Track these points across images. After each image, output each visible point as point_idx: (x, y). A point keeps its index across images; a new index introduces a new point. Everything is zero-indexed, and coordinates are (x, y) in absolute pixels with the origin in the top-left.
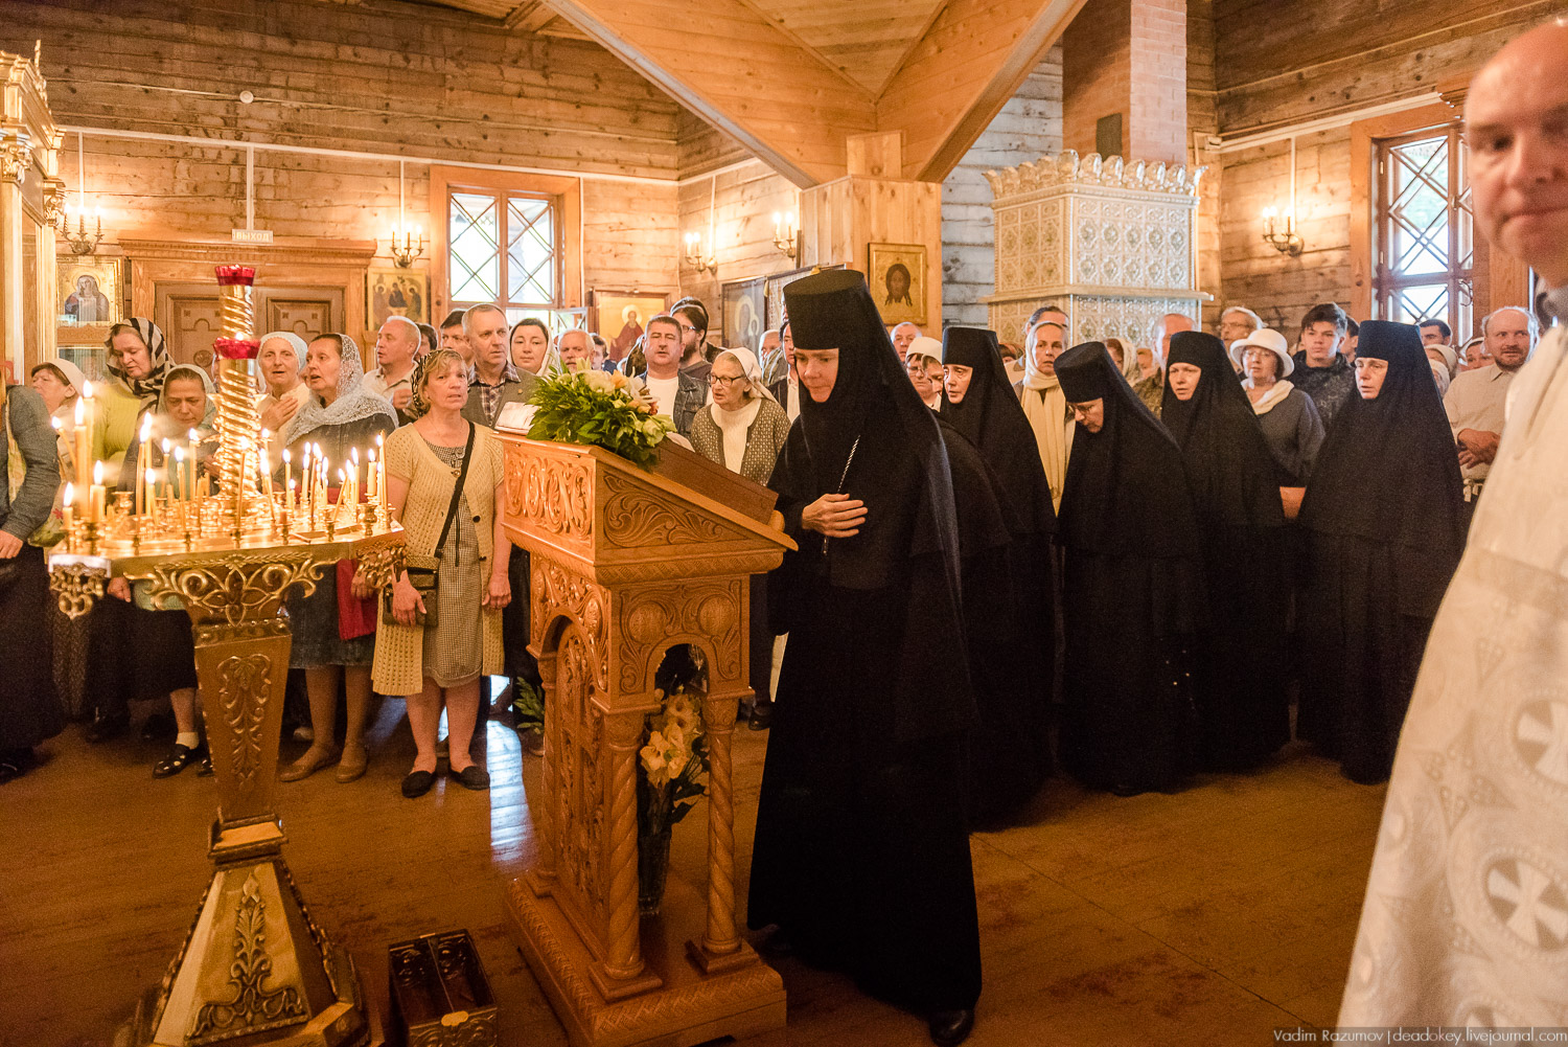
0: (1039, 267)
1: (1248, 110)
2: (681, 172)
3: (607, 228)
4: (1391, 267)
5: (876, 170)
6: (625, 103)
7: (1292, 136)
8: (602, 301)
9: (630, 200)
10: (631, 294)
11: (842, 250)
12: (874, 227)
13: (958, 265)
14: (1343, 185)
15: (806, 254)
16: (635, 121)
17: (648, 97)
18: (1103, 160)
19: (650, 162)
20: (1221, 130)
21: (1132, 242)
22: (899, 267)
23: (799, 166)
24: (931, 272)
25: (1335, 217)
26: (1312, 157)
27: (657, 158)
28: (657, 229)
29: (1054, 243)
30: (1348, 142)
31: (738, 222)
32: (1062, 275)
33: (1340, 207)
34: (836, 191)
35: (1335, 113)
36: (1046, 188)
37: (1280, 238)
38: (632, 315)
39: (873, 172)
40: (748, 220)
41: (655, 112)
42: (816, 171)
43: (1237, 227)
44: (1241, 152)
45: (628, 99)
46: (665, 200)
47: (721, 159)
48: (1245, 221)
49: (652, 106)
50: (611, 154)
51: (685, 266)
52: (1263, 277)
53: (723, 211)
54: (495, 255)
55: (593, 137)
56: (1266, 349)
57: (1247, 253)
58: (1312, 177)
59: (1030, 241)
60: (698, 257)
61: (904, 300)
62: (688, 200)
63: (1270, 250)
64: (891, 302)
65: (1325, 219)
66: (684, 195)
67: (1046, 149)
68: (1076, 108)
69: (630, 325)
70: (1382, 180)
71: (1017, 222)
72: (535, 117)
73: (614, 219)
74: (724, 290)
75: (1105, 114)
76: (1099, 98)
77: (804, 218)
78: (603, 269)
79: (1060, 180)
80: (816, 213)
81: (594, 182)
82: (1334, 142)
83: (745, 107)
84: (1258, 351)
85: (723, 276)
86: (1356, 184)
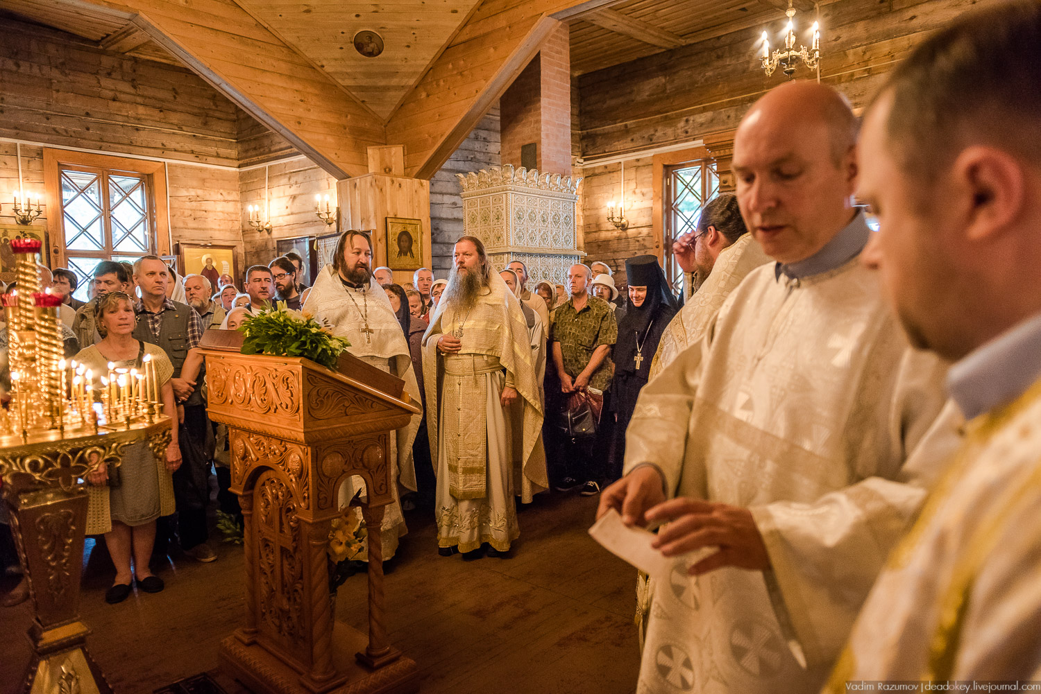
0: (492, 235)
1: (598, 144)
2: (241, 162)
3: (187, 200)
4: (673, 238)
5: (387, 170)
6: (196, 111)
7: (622, 160)
8: (185, 250)
9: (204, 180)
10: (205, 246)
11: (368, 221)
12: (389, 207)
13: (438, 232)
14: (648, 190)
15: (343, 223)
16: (205, 124)
17: (214, 107)
18: (527, 172)
19: (218, 154)
20: (583, 155)
21: (544, 221)
22: (405, 233)
23: (337, 165)
24: (424, 237)
25: (644, 208)
26: (632, 174)
27: (222, 151)
28: (225, 201)
29: (500, 221)
30: (651, 166)
31: (287, 199)
32: (505, 240)
33: (647, 203)
34: (363, 183)
35: (645, 149)
36: (495, 187)
37: (616, 220)
38: (209, 260)
39: (385, 171)
40: (294, 197)
41: (219, 119)
42: (347, 168)
43: (593, 212)
44: (594, 168)
45: (199, 108)
46: (229, 181)
47: (272, 155)
48: (597, 209)
49: (218, 114)
50: (189, 145)
51: (247, 227)
52: (607, 241)
53: (275, 190)
54: (100, 217)
55: (174, 133)
56: (606, 286)
57: (598, 228)
58: (633, 185)
59: (485, 219)
60: (258, 222)
61: (409, 254)
62: (247, 181)
63: (610, 226)
64: (401, 255)
65: (640, 209)
66: (242, 177)
67: (488, 161)
68: (509, 138)
69: (208, 267)
70: (668, 188)
71: (477, 206)
72: (127, 116)
73: (192, 193)
74: (278, 245)
75: (526, 143)
76: (523, 133)
77: (340, 199)
78: (186, 228)
79: (504, 183)
80: (349, 196)
81: (176, 166)
82: (644, 166)
83: (299, 123)
84: (601, 286)
85: (276, 234)
86: (656, 190)
